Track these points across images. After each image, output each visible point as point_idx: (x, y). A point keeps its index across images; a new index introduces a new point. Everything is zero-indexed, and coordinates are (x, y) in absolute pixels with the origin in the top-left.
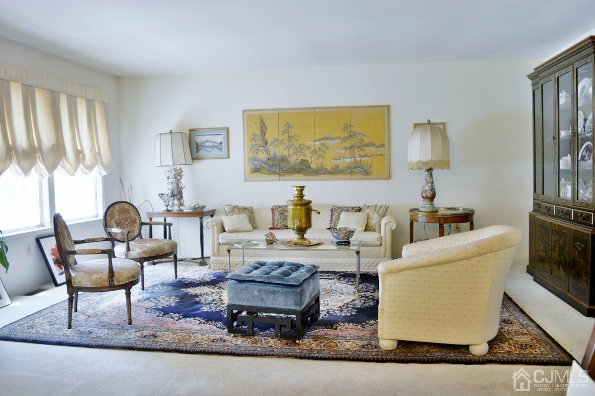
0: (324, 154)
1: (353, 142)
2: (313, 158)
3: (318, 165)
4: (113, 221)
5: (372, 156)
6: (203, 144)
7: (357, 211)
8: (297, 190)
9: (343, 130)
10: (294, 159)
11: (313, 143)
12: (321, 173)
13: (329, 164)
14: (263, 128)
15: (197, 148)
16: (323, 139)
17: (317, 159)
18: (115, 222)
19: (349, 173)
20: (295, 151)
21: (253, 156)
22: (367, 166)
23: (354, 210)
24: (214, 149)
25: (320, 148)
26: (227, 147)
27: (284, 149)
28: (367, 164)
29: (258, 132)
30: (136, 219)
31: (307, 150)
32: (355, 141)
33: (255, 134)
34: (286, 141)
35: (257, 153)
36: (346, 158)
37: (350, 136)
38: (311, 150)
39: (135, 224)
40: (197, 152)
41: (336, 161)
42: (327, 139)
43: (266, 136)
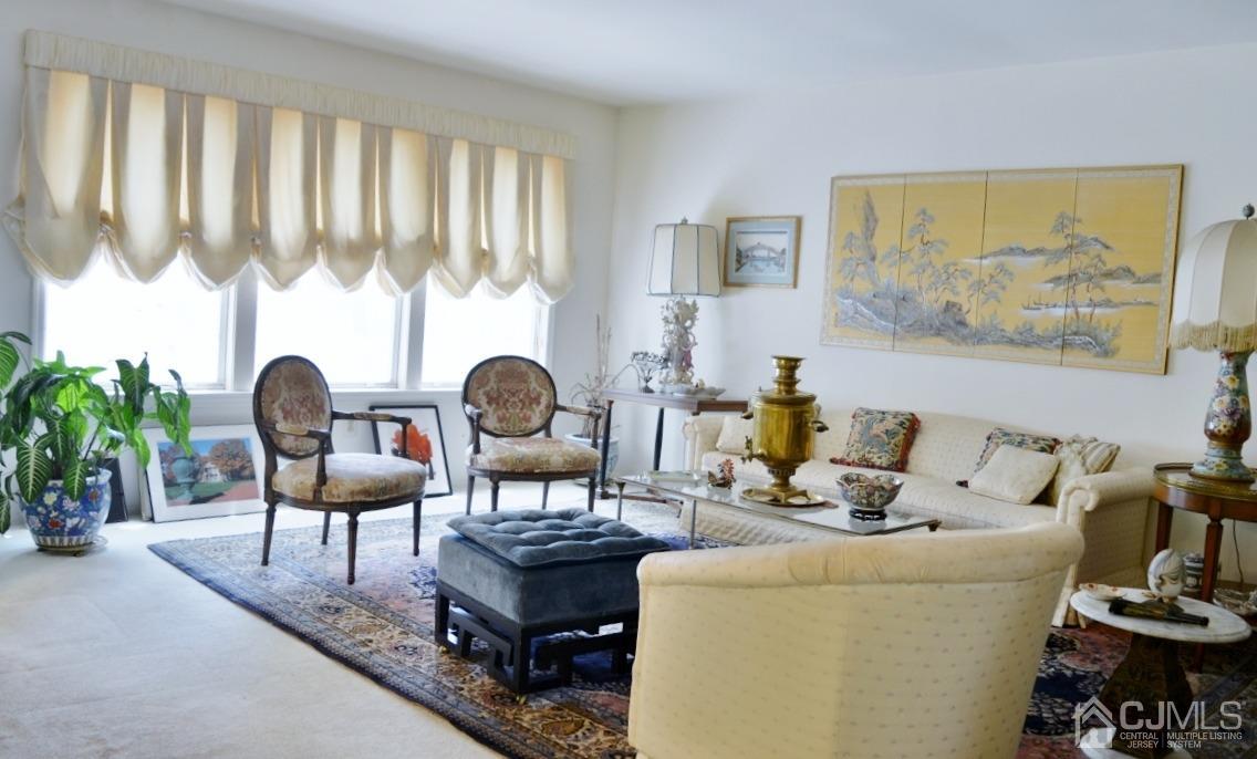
0: (1001, 294)
1: (1075, 264)
2: (974, 300)
3: (983, 318)
4: (481, 392)
5: (1123, 304)
6: (750, 254)
7: (1043, 450)
8: (780, 367)
9: (1052, 232)
10: (930, 301)
11: (978, 261)
12: (990, 339)
13: (1012, 318)
14: (870, 220)
15: (738, 261)
16: (1002, 252)
17: (984, 303)
18: (487, 394)
19: (1057, 346)
20: (933, 279)
21: (843, 284)
22: (1107, 330)
23: (1037, 446)
24: (768, 266)
25: (992, 277)
26: (792, 261)
27: (912, 273)
28: (1108, 325)
29: (858, 231)
30: (540, 395)
31: (960, 280)
32: (1080, 262)
33: (852, 234)
34: (915, 255)
35: (852, 279)
36: (1055, 306)
37: (1071, 247)
38: (971, 280)
39: (534, 406)
40: (737, 270)
41: (1028, 312)
42: (1011, 251)
43: (874, 240)
